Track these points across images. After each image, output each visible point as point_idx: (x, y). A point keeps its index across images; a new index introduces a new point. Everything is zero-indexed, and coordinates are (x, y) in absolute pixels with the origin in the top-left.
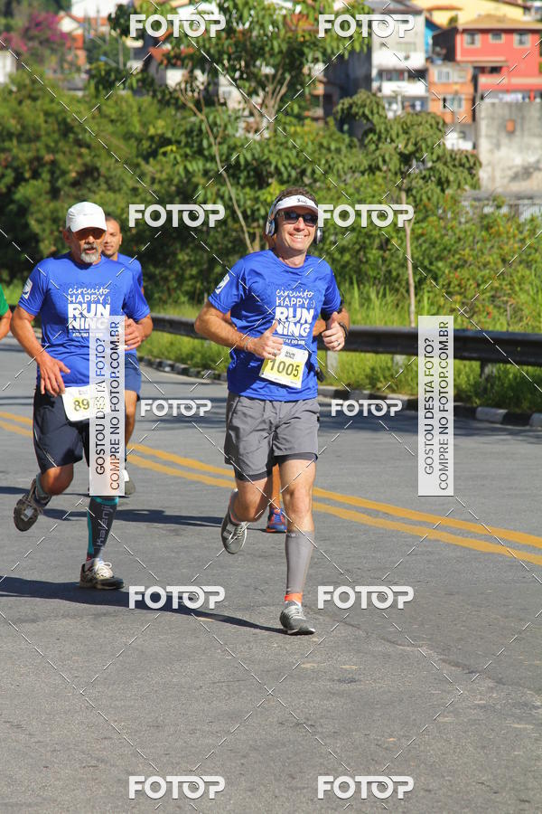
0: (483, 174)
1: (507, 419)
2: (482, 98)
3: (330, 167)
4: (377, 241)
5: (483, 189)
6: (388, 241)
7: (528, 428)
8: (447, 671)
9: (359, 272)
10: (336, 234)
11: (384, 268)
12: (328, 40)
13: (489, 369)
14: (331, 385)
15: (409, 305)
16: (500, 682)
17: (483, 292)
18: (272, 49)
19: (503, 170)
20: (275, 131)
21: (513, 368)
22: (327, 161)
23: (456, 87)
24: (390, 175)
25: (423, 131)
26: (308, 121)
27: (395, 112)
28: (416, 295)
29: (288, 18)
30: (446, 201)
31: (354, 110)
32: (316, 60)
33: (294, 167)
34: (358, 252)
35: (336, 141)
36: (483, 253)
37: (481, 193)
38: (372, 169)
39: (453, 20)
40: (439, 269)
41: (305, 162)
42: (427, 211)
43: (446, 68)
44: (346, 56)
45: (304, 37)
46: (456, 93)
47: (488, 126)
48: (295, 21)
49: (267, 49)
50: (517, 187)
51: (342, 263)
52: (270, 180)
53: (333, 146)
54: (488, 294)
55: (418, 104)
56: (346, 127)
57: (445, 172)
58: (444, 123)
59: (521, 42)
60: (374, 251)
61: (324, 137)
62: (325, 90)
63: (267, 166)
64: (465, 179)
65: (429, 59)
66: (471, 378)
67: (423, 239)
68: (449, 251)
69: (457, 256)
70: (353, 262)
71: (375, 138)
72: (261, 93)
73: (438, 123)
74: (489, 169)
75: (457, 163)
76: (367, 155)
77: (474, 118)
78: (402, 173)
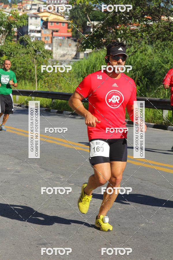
0: (54, 55)
1: (58, 112)
2: (54, 38)
3: (17, 52)
4: (28, 70)
5: (54, 59)
6: (31, 70)
7: (62, 114)
8: (41, 170)
9: (24, 77)
10: (19, 68)
11: (30, 76)
12: (18, 22)
13: (53, 101)
14: (17, 103)
15: (36, 85)
16: (53, 172)
17: (53, 83)
18: (4, 24)
19: (58, 55)
20: (5, 43)
21: (59, 101)
22: (17, 51)
23: (48, 35)
24: (31, 54)
25: (39, 45)
26: (12, 41)
27: (34, 40)
28: (37, 83)
29: (8, 17)
30: (45, 61)
31: (24, 39)
32: (15, 27)
33: (9, 52)
34: (24, 72)
35: (19, 46)
36: (53, 74)
37: (53, 60)
38: (27, 53)
39: (47, 19)
40: (43, 77)
41: (12, 51)
42: (40, 63)
43: (46, 30)
44: (22, 26)
45: (12, 21)
46: (48, 36)
47: (55, 44)
48: (10, 18)
49: (3, 24)
50: (61, 59)
51: (20, 75)
52: (3, 55)
53: (18, 47)
54: (54, 83)
55: (39, 38)
56: (22, 43)
57: (45, 54)
58: (45, 43)
59: (63, 25)
60: (28, 72)
61: (16, 45)
62: (17, 34)
63: (3, 52)
64: (49, 56)
65: (42, 28)
66: (50, 102)
67: (39, 70)
68: (45, 73)
69: (47, 74)
70: (23, 75)
71: (28, 46)
72: (2, 34)
73: (43, 43)
74: (55, 54)
75: (47, 52)
76: (27, 50)
77: (52, 42)
78: (34, 54)
